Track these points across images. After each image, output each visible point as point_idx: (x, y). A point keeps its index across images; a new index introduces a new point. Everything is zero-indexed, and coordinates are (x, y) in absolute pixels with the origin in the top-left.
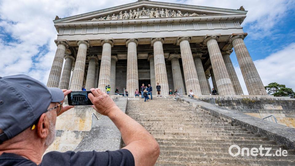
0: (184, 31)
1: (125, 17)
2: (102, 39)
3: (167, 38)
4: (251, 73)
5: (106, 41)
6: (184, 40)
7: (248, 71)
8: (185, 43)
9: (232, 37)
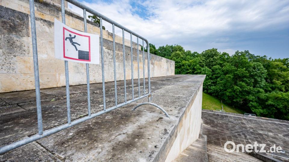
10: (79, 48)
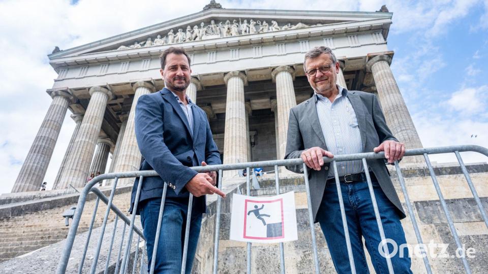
0: (281, 57)
1: (178, 40)
2: (132, 82)
3: (251, 70)
4: (399, 123)
5: (139, 85)
6: (281, 71)
7: (393, 121)
8: (283, 76)
9: (369, 60)
10: (268, 221)
